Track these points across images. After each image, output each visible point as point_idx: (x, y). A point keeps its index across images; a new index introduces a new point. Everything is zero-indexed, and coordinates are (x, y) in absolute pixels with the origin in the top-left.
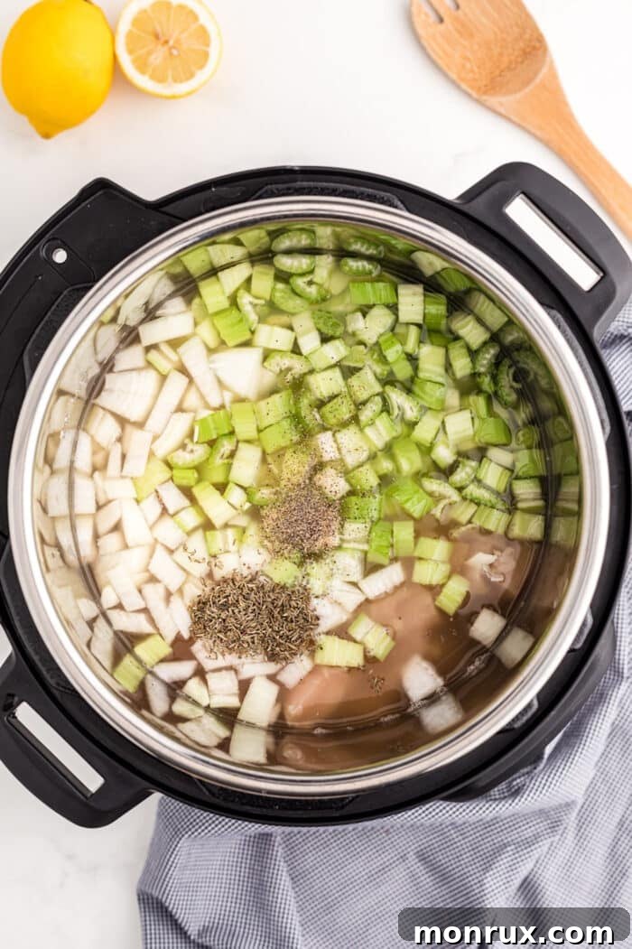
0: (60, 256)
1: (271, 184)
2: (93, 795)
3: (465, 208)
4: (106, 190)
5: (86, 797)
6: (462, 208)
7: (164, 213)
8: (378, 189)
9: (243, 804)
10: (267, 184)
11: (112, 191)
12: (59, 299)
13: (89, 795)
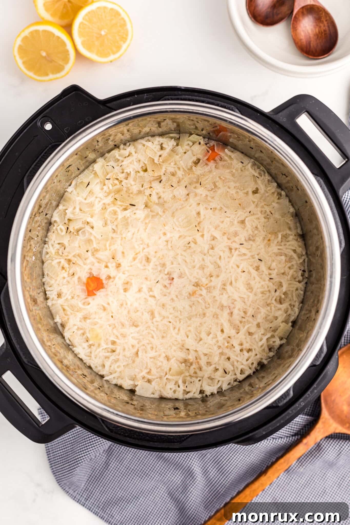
0: (48, 127)
1: (168, 95)
2: (42, 425)
3: (274, 117)
4: (77, 92)
5: (39, 427)
6: (272, 117)
7: (107, 107)
8: (228, 103)
9: (125, 436)
10: (166, 96)
11: (79, 92)
12: (46, 150)
13: (40, 425)
